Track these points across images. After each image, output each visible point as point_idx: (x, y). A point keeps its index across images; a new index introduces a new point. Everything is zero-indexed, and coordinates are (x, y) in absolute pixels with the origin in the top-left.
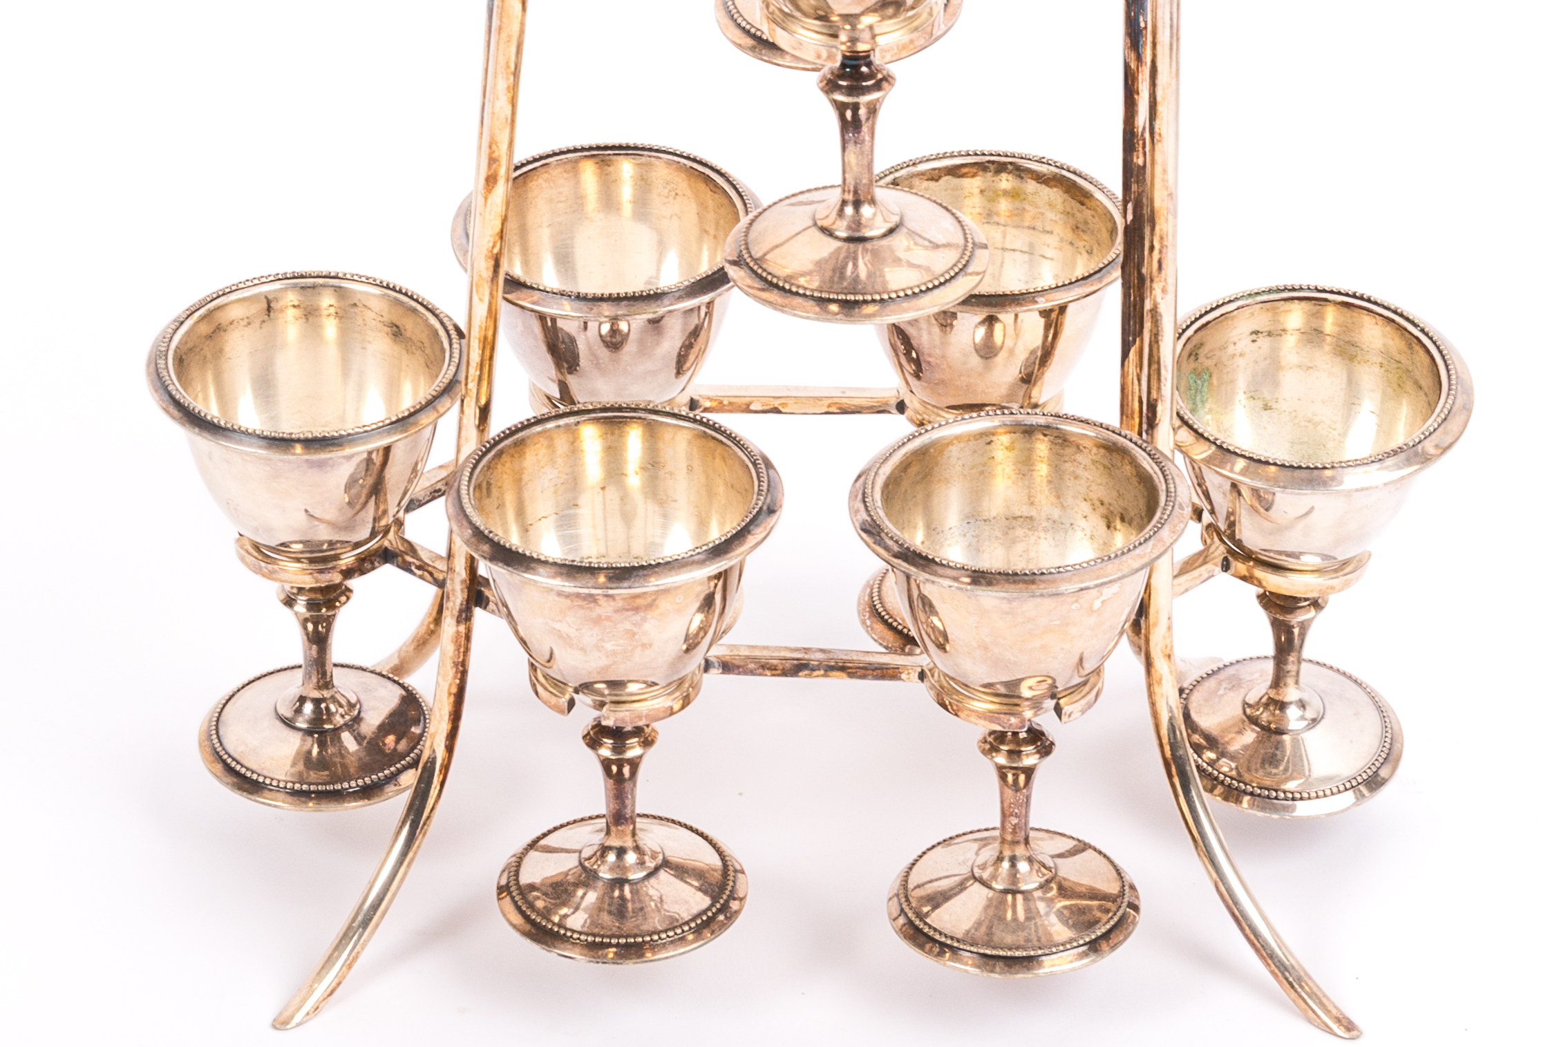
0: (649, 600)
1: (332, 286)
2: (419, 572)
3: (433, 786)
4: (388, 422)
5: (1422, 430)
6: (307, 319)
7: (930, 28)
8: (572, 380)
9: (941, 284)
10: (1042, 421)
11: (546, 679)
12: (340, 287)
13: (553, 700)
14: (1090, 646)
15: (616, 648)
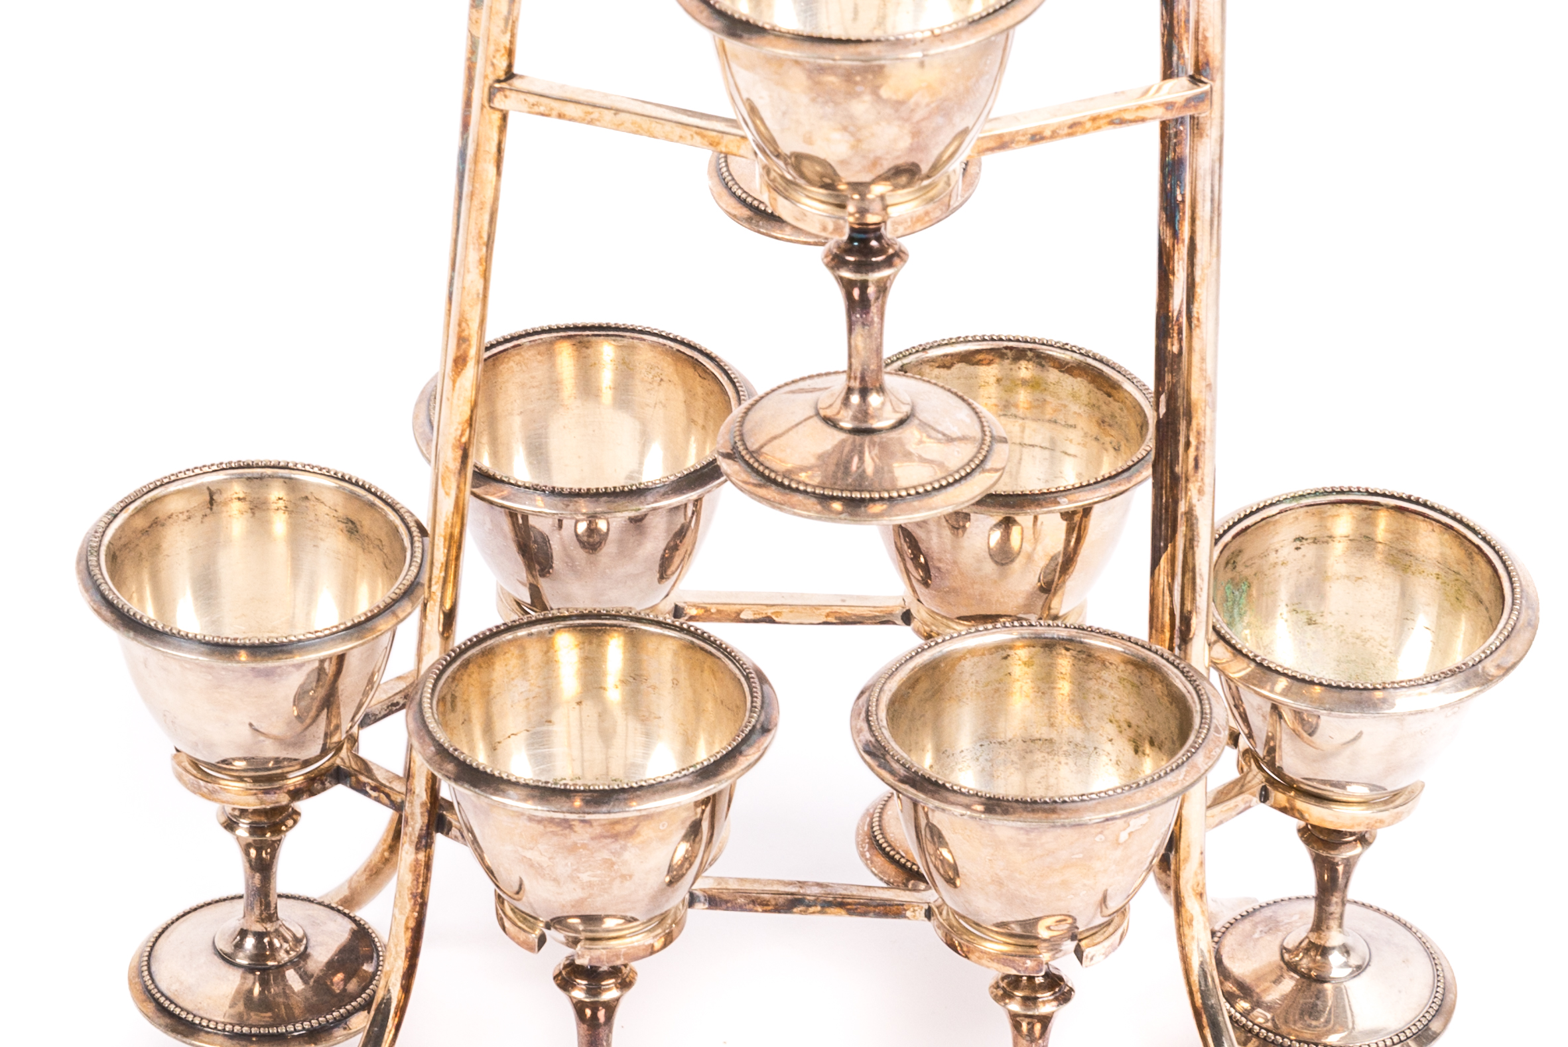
0: (630, 826)
1: (282, 477)
2: (374, 794)
3: (387, 1030)
4: (342, 627)
5: (1482, 648)
6: (253, 513)
7: (947, 199)
8: (544, 584)
9: (956, 481)
10: (1064, 633)
11: (514, 912)
12: (291, 479)
13: (522, 936)
14: (1116, 884)
15: (592, 879)
